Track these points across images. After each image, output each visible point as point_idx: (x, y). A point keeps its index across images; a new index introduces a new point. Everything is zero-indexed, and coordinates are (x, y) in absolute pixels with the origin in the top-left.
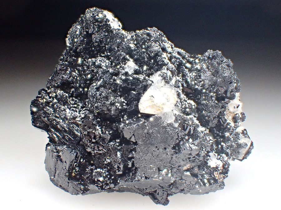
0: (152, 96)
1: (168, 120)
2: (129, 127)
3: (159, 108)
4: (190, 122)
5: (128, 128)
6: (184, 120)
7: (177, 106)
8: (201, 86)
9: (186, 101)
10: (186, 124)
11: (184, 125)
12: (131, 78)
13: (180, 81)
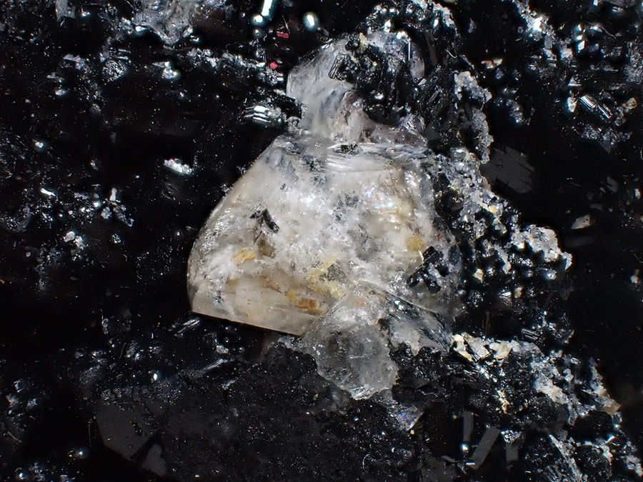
0: (265, 214)
1: (356, 380)
2: (128, 390)
3: (309, 297)
4: (501, 396)
5: (124, 397)
6: (457, 387)
7: (427, 282)
8: (623, 128)
9: (503, 240)
10: (472, 408)
11: (460, 420)
12: (169, 73)
13: (476, 103)
